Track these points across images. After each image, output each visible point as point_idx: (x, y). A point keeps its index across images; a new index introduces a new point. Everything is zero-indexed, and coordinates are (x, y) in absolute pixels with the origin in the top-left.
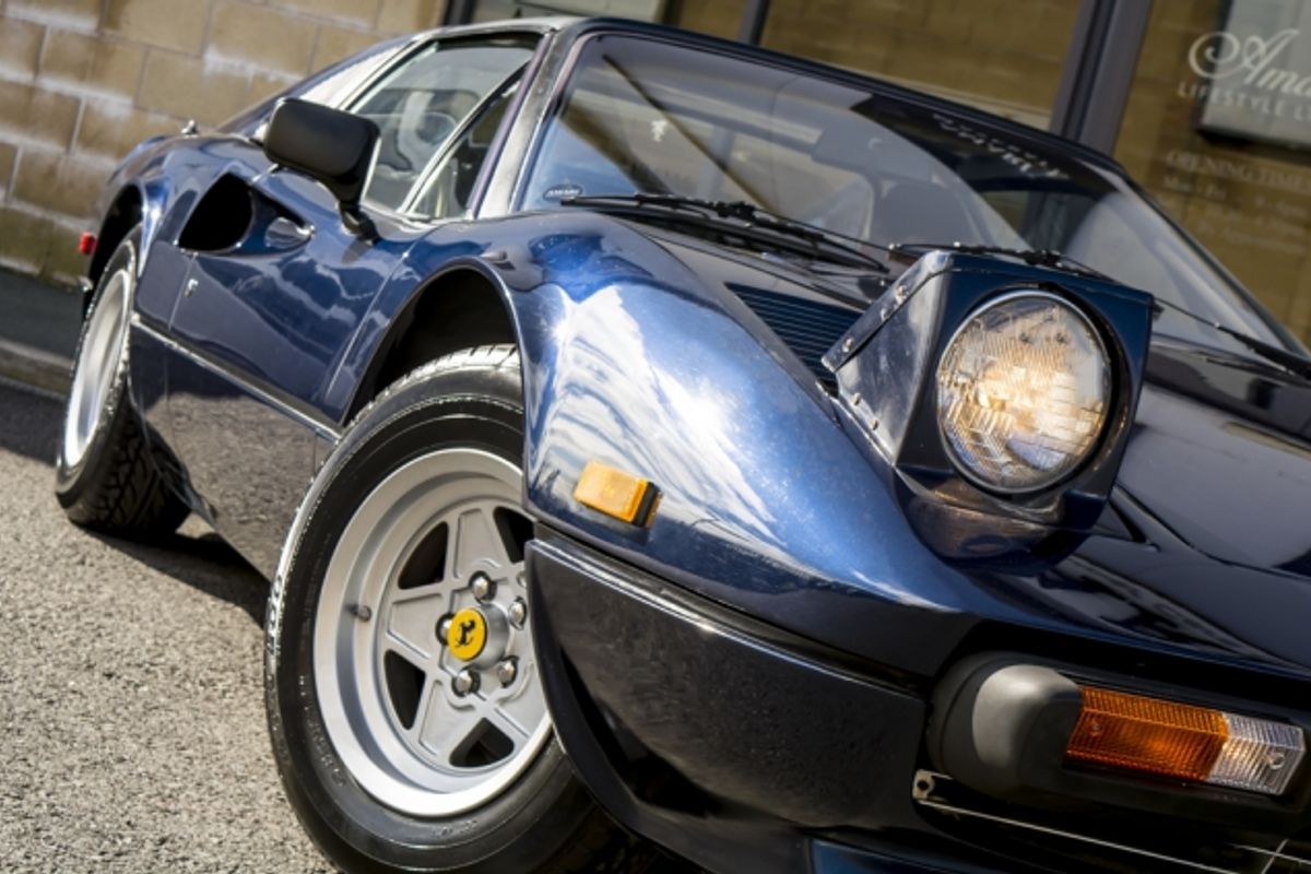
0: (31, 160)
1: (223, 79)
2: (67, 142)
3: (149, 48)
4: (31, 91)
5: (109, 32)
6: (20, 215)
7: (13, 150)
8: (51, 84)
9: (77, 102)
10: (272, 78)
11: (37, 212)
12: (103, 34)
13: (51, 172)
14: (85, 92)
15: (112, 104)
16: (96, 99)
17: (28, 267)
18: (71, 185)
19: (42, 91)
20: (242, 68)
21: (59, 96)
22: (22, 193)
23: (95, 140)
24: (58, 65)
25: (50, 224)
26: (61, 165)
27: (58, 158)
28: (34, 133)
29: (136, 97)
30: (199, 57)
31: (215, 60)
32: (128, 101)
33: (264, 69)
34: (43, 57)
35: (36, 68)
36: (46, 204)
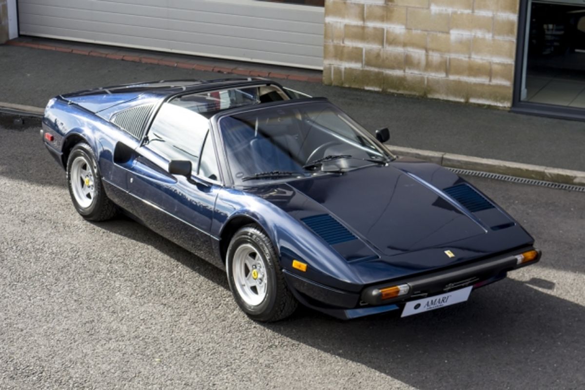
0: (369, 52)
1: (440, 15)
2: (382, 44)
3: (407, 7)
4: (363, 28)
5: (390, 3)
6: (370, 72)
7: (361, 49)
8: (371, 24)
9: (383, 29)
10: (459, 12)
11: (376, 70)
12: (387, 5)
13: (378, 55)
14: (385, 26)
15: (397, 29)
16: (390, 28)
17: (377, 89)
18: (387, 58)
19: (368, 27)
20: (446, 10)
21: (375, 28)
22: (368, 64)
23: (393, 42)
24: (372, 17)
25: (382, 73)
26: (381, 53)
27: (380, 50)
28: (368, 42)
29: (406, 25)
30: (428, 8)
31: (435, 9)
32: (404, 27)
33: (455, 10)
34: (365, 15)
35: (363, 19)
36: (379, 66)
